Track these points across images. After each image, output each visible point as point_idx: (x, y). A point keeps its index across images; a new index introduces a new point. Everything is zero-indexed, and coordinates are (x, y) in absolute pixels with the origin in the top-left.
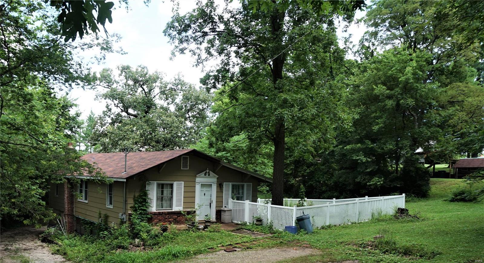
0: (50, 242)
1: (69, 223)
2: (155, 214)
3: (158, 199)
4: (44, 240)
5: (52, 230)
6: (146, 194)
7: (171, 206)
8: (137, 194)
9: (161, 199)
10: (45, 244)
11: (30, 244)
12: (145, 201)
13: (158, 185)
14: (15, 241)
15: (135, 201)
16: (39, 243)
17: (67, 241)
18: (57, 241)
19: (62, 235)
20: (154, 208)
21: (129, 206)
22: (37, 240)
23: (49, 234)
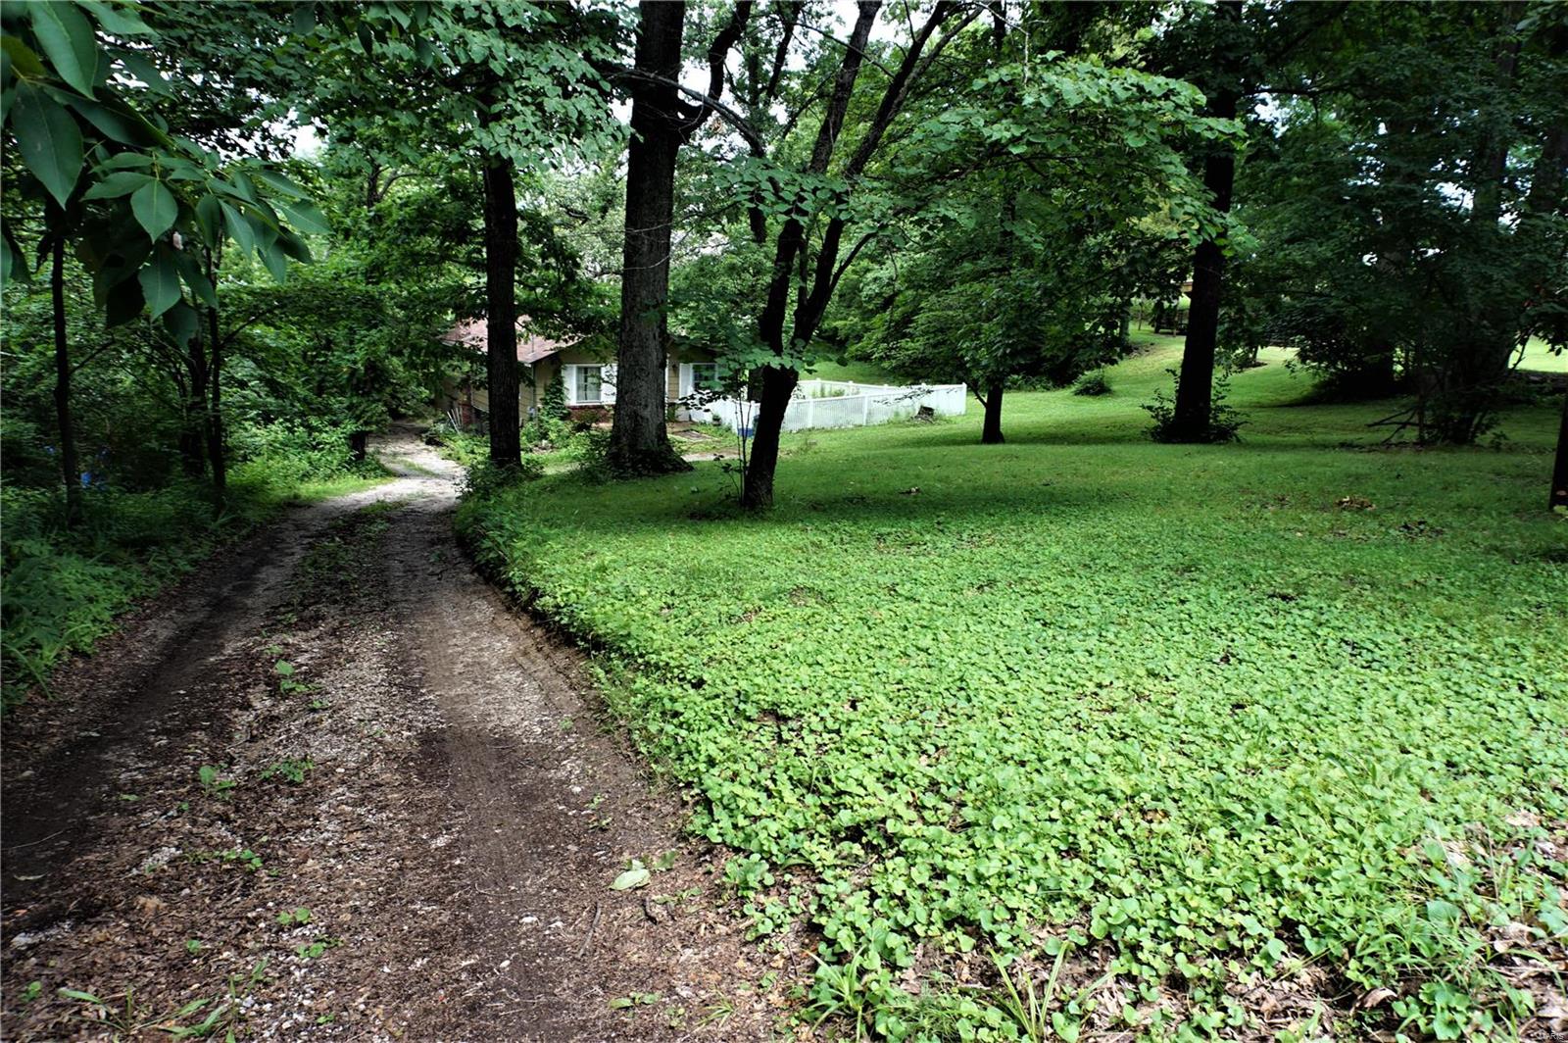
0: (439, 444)
1: (465, 416)
2: (574, 408)
3: (579, 388)
4: (430, 442)
5: (441, 427)
6: (561, 383)
7: (598, 397)
8: (549, 382)
9: (583, 388)
10: (430, 448)
11: (409, 447)
12: (560, 391)
13: (579, 369)
14: (387, 443)
15: (547, 391)
16: (423, 445)
17: (460, 443)
18: (448, 443)
19: (455, 434)
20: (572, 398)
21: (538, 397)
22: (418, 442)
23: (437, 433)
